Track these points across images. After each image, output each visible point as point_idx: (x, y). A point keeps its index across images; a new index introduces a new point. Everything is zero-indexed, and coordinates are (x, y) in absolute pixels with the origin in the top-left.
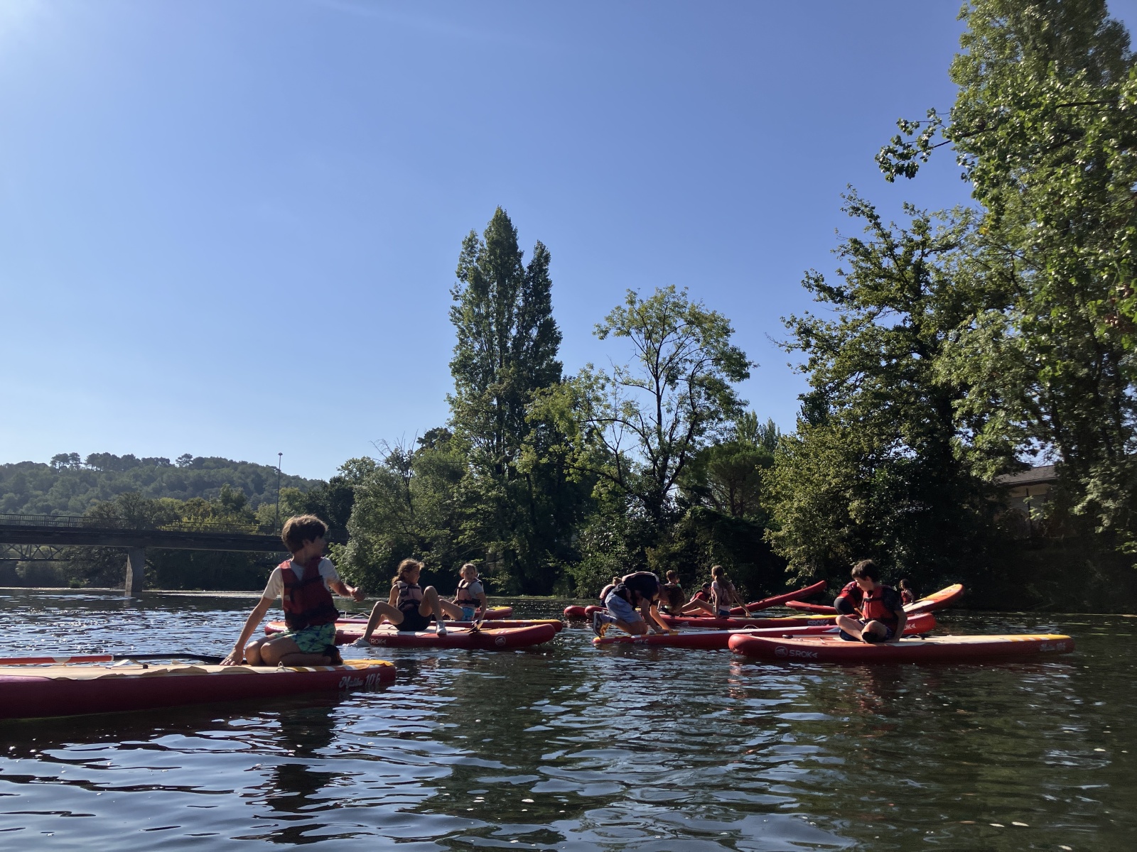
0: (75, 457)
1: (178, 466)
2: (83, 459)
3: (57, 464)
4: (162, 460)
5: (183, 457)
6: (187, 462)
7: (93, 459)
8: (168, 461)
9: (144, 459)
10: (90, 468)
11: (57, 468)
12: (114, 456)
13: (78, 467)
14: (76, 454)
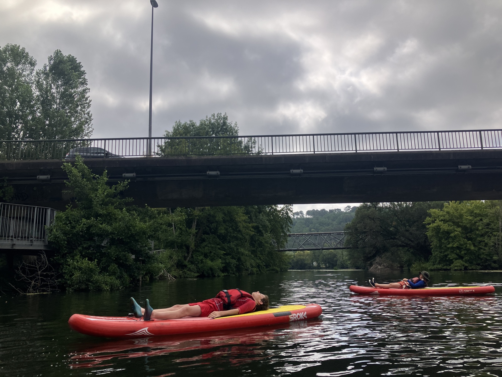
0: (301, 212)
1: (345, 211)
2: (305, 213)
3: (295, 216)
4: (338, 209)
5: (347, 207)
6: (348, 209)
7: (308, 213)
8: (340, 210)
9: (330, 210)
10: (308, 217)
11: (295, 218)
12: (317, 210)
13: (303, 217)
14: (302, 211)
